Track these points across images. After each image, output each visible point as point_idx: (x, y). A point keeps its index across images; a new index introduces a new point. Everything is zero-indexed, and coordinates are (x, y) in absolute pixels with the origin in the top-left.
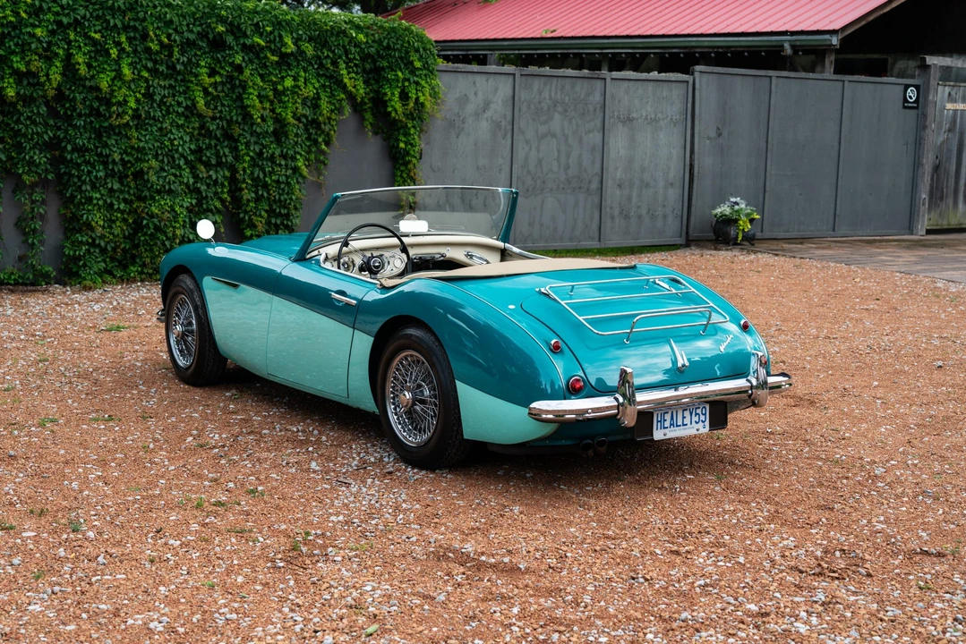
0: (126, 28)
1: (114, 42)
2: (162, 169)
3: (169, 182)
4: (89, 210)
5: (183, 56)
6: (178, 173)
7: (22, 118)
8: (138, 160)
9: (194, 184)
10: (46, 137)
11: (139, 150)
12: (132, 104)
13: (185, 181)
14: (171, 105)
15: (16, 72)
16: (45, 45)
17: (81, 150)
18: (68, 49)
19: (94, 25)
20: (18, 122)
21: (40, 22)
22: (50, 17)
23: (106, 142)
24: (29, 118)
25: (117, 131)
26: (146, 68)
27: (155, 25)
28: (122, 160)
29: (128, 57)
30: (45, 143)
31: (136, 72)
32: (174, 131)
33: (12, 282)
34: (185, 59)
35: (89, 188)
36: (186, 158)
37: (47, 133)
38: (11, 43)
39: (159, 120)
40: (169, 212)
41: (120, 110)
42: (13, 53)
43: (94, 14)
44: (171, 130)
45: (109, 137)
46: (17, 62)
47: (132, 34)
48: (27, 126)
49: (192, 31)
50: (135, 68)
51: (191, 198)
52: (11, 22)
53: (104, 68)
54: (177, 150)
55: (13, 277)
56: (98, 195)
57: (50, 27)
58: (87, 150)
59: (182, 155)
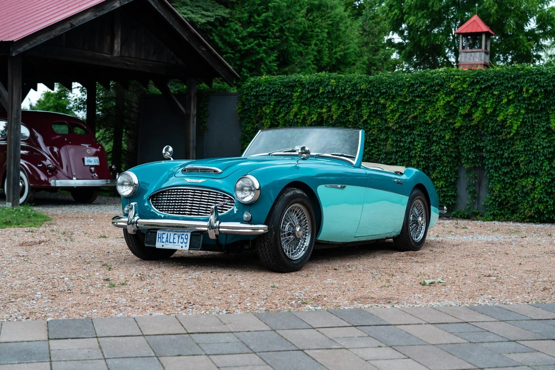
0: (513, 87)
1: (506, 95)
2: (531, 162)
3: (533, 169)
4: (492, 182)
5: (545, 100)
6: (539, 164)
7: (464, 137)
8: (518, 157)
9: (549, 170)
10: (474, 146)
11: (518, 152)
12: (515, 127)
13: (544, 168)
14: (538, 127)
15: (461, 115)
16: (473, 100)
17: (489, 152)
18: (485, 101)
19: (498, 88)
20: (463, 139)
21: (473, 89)
22: (478, 87)
23: (502, 148)
24: (468, 136)
25: (509, 142)
26: (523, 108)
27: (529, 85)
28: (509, 156)
29: (514, 103)
30: (473, 149)
31: (518, 111)
32: (538, 141)
33: (459, 216)
34: (546, 102)
35: (493, 171)
36: (545, 156)
37: (475, 143)
38: (460, 101)
39: (531, 136)
40: (532, 185)
41: (509, 131)
42: (460, 105)
43: (499, 82)
44: (537, 141)
45: (505, 145)
46: (461, 109)
47: (516, 91)
48: (466, 140)
49: (550, 86)
50: (517, 109)
51: (548, 178)
52: (461, 91)
53: (503, 110)
54: (539, 152)
55: (460, 214)
56: (497, 175)
57: (476, 91)
58: (493, 152)
59: (543, 155)
